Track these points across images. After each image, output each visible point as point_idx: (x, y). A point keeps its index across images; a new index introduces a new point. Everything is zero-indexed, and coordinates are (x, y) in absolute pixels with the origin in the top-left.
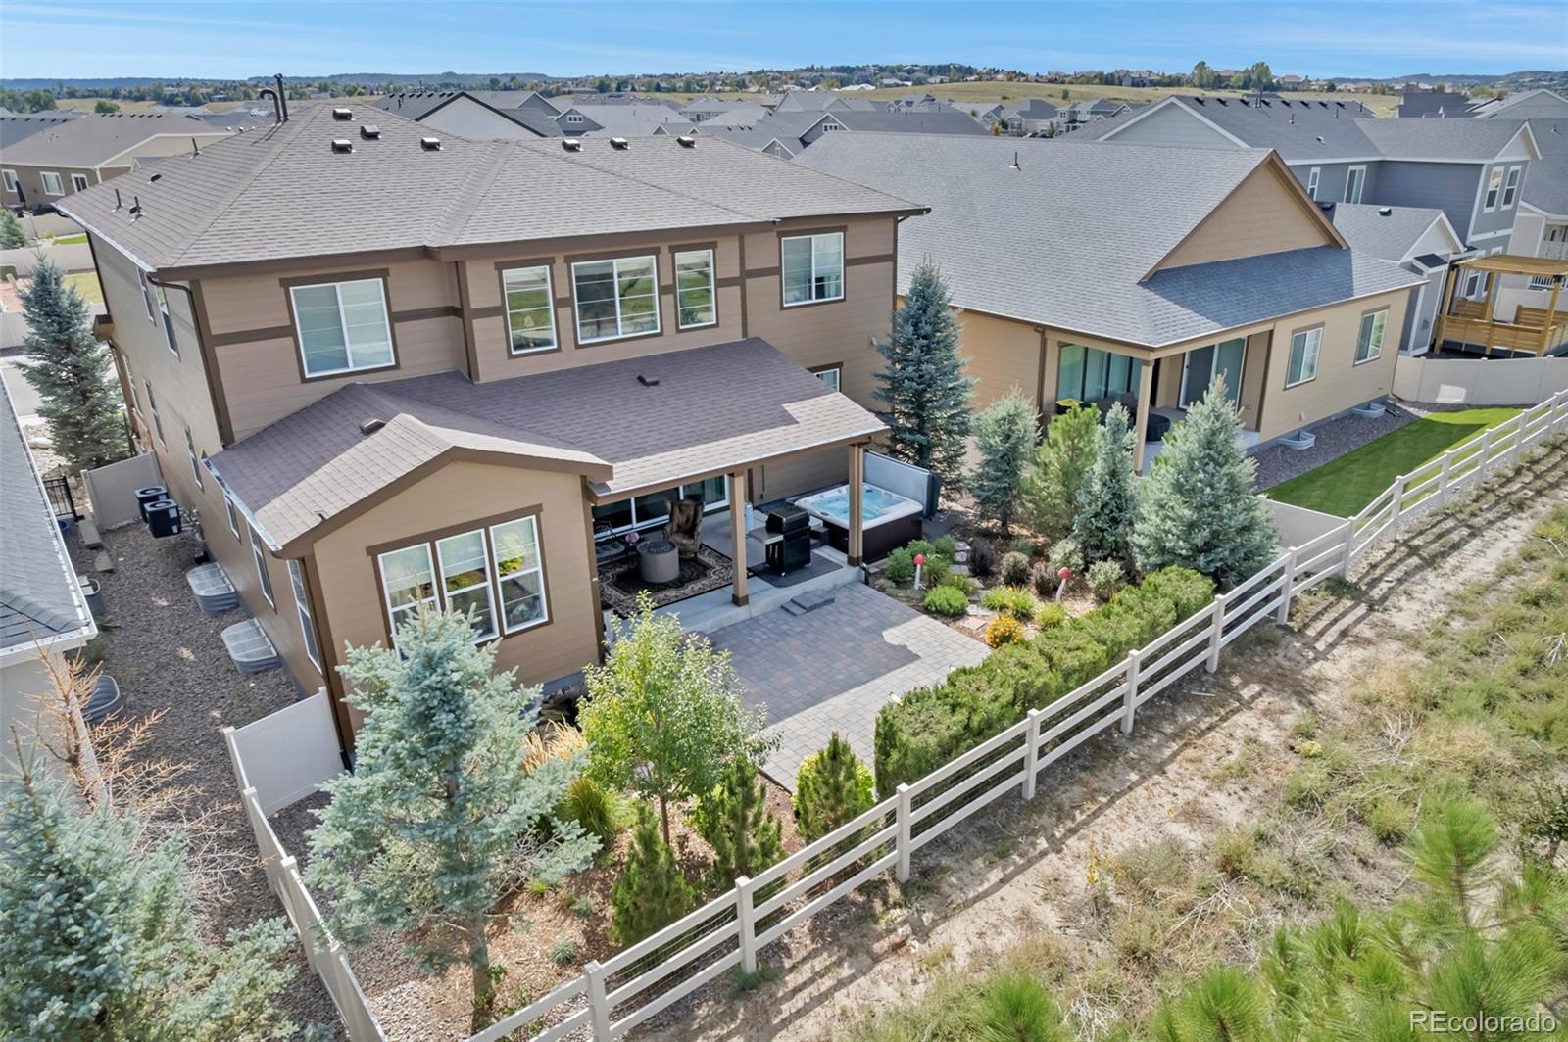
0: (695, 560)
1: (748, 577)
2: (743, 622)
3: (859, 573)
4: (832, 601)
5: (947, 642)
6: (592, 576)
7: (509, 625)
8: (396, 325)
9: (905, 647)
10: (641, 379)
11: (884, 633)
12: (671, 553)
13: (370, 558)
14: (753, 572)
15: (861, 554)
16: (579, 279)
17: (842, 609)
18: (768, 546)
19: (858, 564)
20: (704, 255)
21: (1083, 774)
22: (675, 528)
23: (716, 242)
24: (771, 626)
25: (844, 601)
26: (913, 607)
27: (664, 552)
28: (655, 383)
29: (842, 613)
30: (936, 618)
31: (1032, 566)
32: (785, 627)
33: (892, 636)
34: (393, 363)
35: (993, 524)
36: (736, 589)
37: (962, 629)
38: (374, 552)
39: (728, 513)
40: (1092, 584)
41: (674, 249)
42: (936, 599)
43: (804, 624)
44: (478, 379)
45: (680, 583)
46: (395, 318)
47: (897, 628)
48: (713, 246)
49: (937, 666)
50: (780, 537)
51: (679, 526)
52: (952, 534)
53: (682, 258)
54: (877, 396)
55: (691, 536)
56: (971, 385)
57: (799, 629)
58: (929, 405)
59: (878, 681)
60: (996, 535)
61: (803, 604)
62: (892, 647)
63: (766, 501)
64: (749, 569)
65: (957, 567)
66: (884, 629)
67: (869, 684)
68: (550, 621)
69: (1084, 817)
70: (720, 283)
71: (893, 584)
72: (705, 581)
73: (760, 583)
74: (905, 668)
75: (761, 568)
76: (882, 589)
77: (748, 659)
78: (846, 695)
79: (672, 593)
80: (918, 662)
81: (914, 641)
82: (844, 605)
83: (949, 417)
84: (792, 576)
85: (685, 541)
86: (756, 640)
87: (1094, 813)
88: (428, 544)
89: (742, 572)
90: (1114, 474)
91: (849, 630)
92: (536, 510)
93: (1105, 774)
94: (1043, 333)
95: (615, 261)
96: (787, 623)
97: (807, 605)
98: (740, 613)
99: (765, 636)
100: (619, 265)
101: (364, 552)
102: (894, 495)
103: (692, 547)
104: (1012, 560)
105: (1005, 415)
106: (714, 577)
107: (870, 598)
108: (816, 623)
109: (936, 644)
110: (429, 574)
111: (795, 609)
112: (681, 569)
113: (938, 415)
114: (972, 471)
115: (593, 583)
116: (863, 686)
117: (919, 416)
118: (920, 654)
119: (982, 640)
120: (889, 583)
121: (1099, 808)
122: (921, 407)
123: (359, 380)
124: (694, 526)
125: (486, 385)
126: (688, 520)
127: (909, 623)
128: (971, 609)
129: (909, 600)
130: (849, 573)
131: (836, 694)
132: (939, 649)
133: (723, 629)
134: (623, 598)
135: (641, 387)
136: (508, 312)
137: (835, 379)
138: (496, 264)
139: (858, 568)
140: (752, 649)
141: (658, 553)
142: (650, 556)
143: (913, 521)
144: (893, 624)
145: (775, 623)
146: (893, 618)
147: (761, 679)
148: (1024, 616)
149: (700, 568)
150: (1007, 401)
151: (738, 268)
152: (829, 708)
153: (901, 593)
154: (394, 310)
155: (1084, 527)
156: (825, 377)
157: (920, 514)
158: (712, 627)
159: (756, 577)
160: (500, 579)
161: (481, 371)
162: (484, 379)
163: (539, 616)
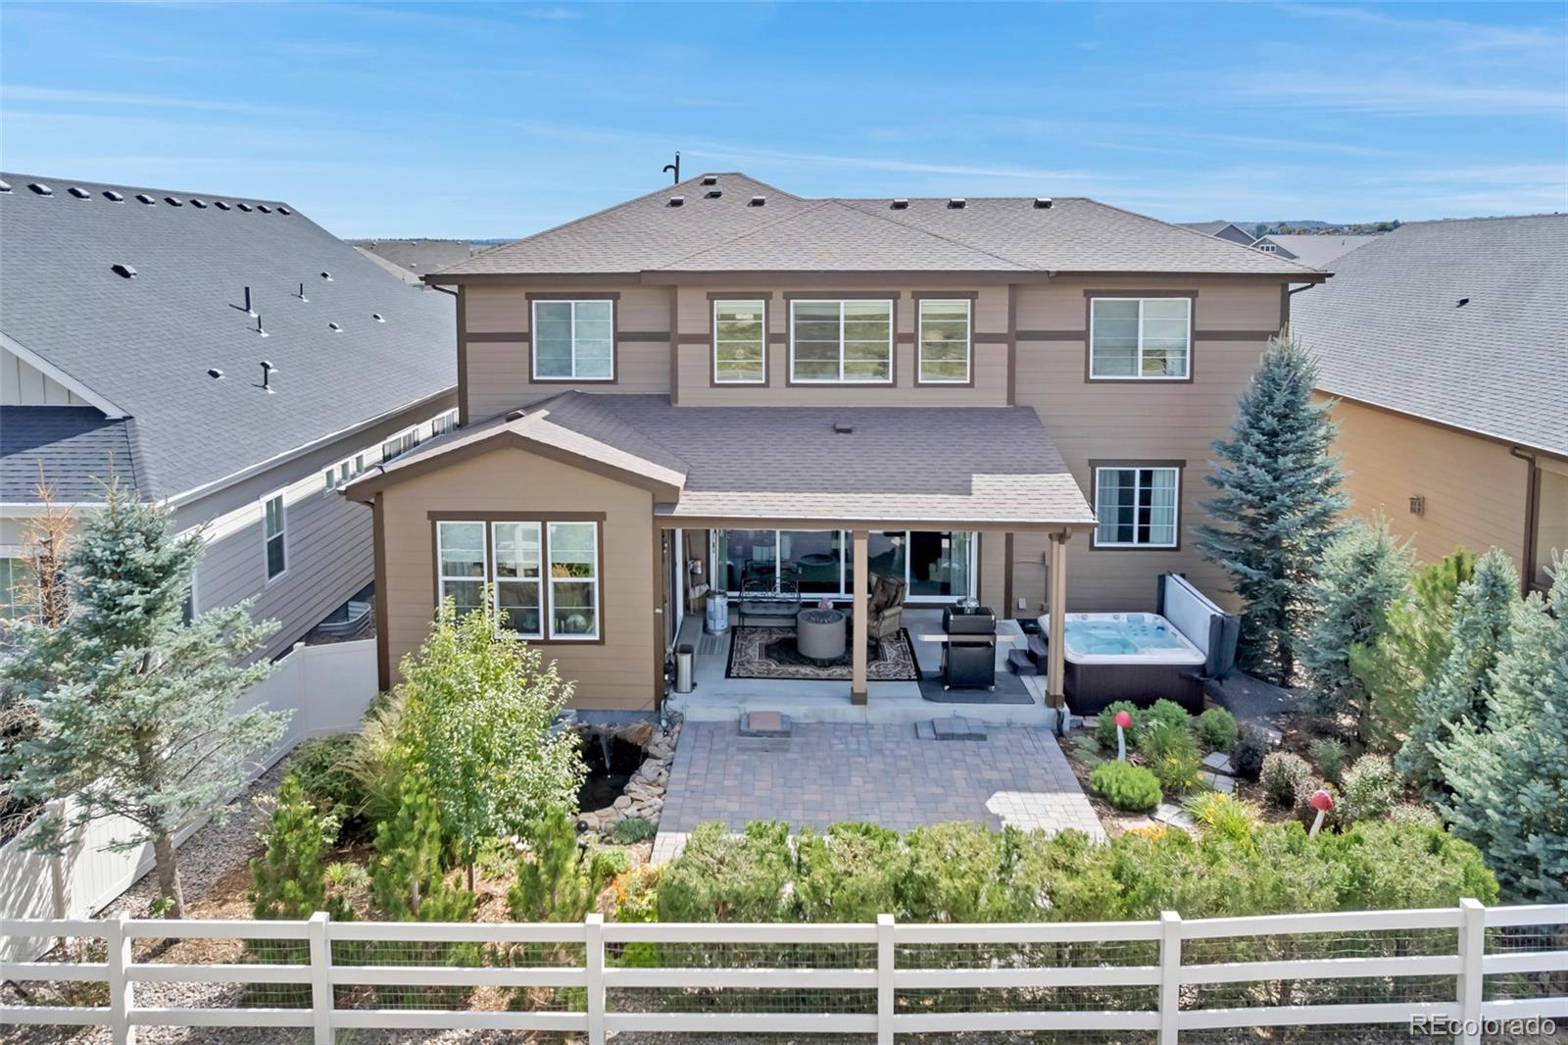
3: (1053, 717)
4: (983, 738)
6: (655, 607)
7: (558, 631)
8: (620, 344)
9: (1004, 818)
10: (834, 426)
13: (430, 522)
14: (918, 675)
15: (1059, 693)
16: (798, 317)
17: (988, 752)
19: (1057, 707)
20: (962, 306)
23: (977, 293)
24: (877, 738)
25: (1001, 743)
26: (1080, 778)
28: (849, 431)
29: (978, 755)
30: (1095, 803)
32: (891, 745)
34: (611, 378)
36: (855, 681)
37: (1115, 829)
38: (434, 516)
41: (917, 296)
43: (915, 749)
44: (676, 401)
46: (620, 337)
47: (1028, 795)
48: (973, 296)
50: (944, 638)
53: (928, 306)
61: (940, 729)
66: (1005, 790)
68: (601, 642)
70: (978, 338)
71: (1094, 747)
76: (1071, 747)
77: (801, 761)
82: (996, 749)
84: (953, 694)
86: (840, 746)
88: (484, 523)
91: (959, 773)
92: (599, 517)
94: (1532, 462)
95: (842, 302)
96: (899, 744)
98: (853, 713)
99: (854, 746)
100: (846, 308)
101: (426, 515)
107: (1040, 750)
110: (482, 553)
111: (925, 731)
115: (655, 614)
120: (1091, 745)
123: (579, 389)
125: (679, 409)
127: (1051, 795)
130: (1038, 712)
133: (822, 723)
134: (756, 660)
135: (831, 432)
136: (716, 342)
138: (709, 294)
139: (1053, 710)
140: (822, 753)
142: (811, 625)
144: (1025, 790)
145: (886, 737)
151: (1006, 322)
153: (1092, 760)
154: (620, 330)
157: (1195, 668)
158: (806, 716)
159: (916, 683)
160: (551, 580)
161: (680, 395)
162: (682, 403)
163: (591, 632)
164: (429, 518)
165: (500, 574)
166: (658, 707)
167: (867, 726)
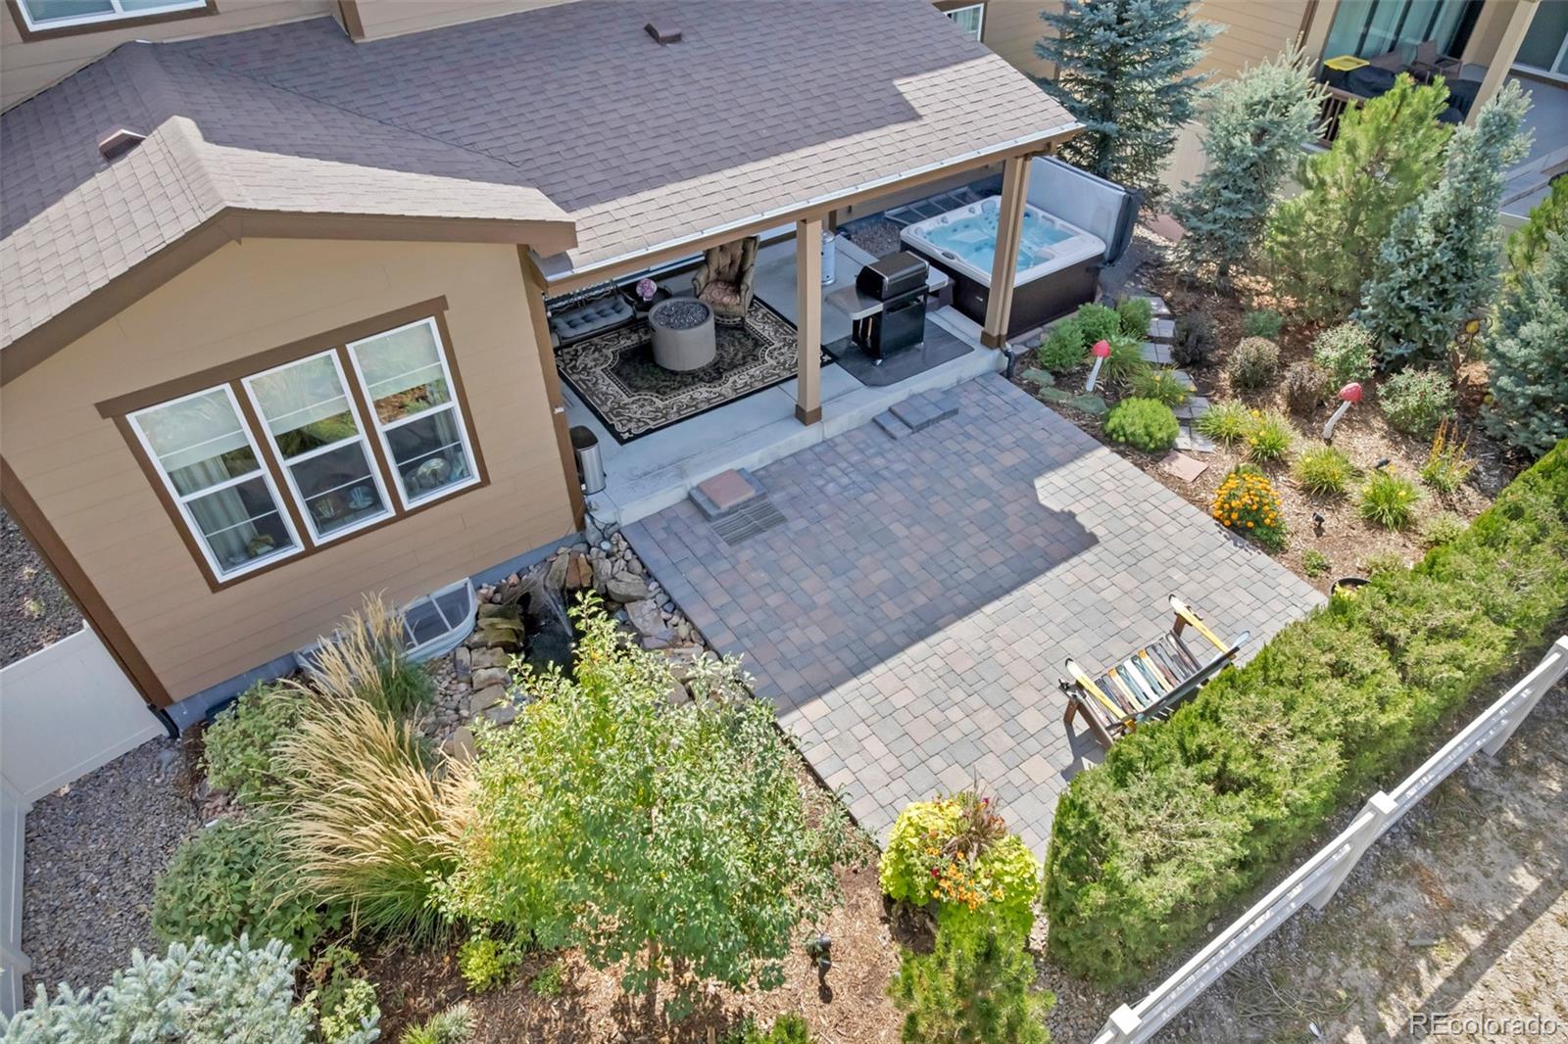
0: (741, 327)
1: (823, 364)
2: (811, 448)
3: (999, 359)
4: (953, 412)
5: (1146, 506)
7: (412, 492)
9: (1071, 516)
10: (651, 31)
11: (1039, 483)
12: (702, 327)
13: (110, 421)
14: (831, 355)
15: (1005, 332)
17: (969, 429)
18: (856, 323)
19: (999, 346)
21: (1418, 854)
22: (713, 275)
24: (856, 458)
25: (974, 412)
26: (1084, 428)
27: (691, 326)
28: (676, 39)
29: (969, 436)
30: (1123, 455)
31: (1284, 366)
32: (879, 462)
33: (1053, 490)
34: (202, 4)
35: (1207, 271)
36: (803, 390)
37: (1167, 480)
38: (114, 409)
39: (793, 243)
40: (1388, 406)
42: (1126, 422)
43: (908, 456)
44: (361, 34)
45: (715, 372)
47: (1063, 471)
49: (1131, 560)
50: (879, 307)
51: (719, 273)
52: (1138, 281)
54: (1042, 50)
55: (737, 291)
56: (1208, 38)
57: (899, 467)
58: (1128, 69)
59: (1032, 588)
60: (1209, 289)
61: (908, 418)
62: (1052, 513)
63: (856, 216)
64: (823, 348)
65: (1151, 346)
66: (1039, 474)
67: (1016, 594)
68: (485, 481)
69: (1438, 981)
71: (1051, 380)
72: (755, 371)
73: (841, 377)
74: (1075, 561)
75: (844, 346)
76: (1033, 389)
77: (816, 529)
78: (977, 618)
79: (702, 392)
80: (1096, 549)
81: (1089, 502)
82: (973, 420)
83: (1158, 92)
84: (893, 369)
85: (726, 300)
86: (831, 488)
87: (1459, 973)
88: (227, 387)
89: (814, 355)
90: (1464, 215)
91: (980, 471)
92: (436, 307)
93: (1464, 862)
96: (881, 454)
97: (915, 420)
98: (807, 435)
99: (845, 481)
101: (98, 413)
102: (1059, 222)
103: (736, 309)
104: (1253, 353)
105: (1267, 95)
106: (771, 362)
107: (1015, 404)
108: (928, 456)
109: (1127, 511)
110: (242, 435)
111: (894, 427)
112: (719, 346)
113: (1138, 86)
114: (1187, 185)
116: (1007, 599)
117: (1107, 88)
118: (1099, 532)
119: (1203, 506)
120: (1046, 378)
121: (1468, 962)
122: (1114, 73)
123: (142, 36)
124: (741, 275)
125: (373, 46)
126: (732, 263)
127: (1080, 463)
128: (1183, 441)
129: (1078, 415)
130: (983, 360)
131: (963, 613)
132: (1133, 522)
133: (779, 461)
134: (626, 400)
135: (651, 46)
137: (976, 19)
139: (997, 352)
140: (823, 507)
141: (681, 326)
142: (668, 332)
143: (1088, 270)
144: (1054, 465)
145: (862, 451)
146: (1053, 452)
147: (835, 574)
148: (1272, 460)
149: (750, 344)
150: (1274, 71)
152: (949, 646)
153: (1064, 397)
155: (1383, 302)
156: (960, 18)
157: (1100, 257)
158: (761, 461)
159: (834, 365)
160: (381, 429)
161: (365, 19)
162: (371, 35)
163: (462, 476)
164: (104, 416)
165: (287, 453)
166: (581, 526)
167: (828, 444)
